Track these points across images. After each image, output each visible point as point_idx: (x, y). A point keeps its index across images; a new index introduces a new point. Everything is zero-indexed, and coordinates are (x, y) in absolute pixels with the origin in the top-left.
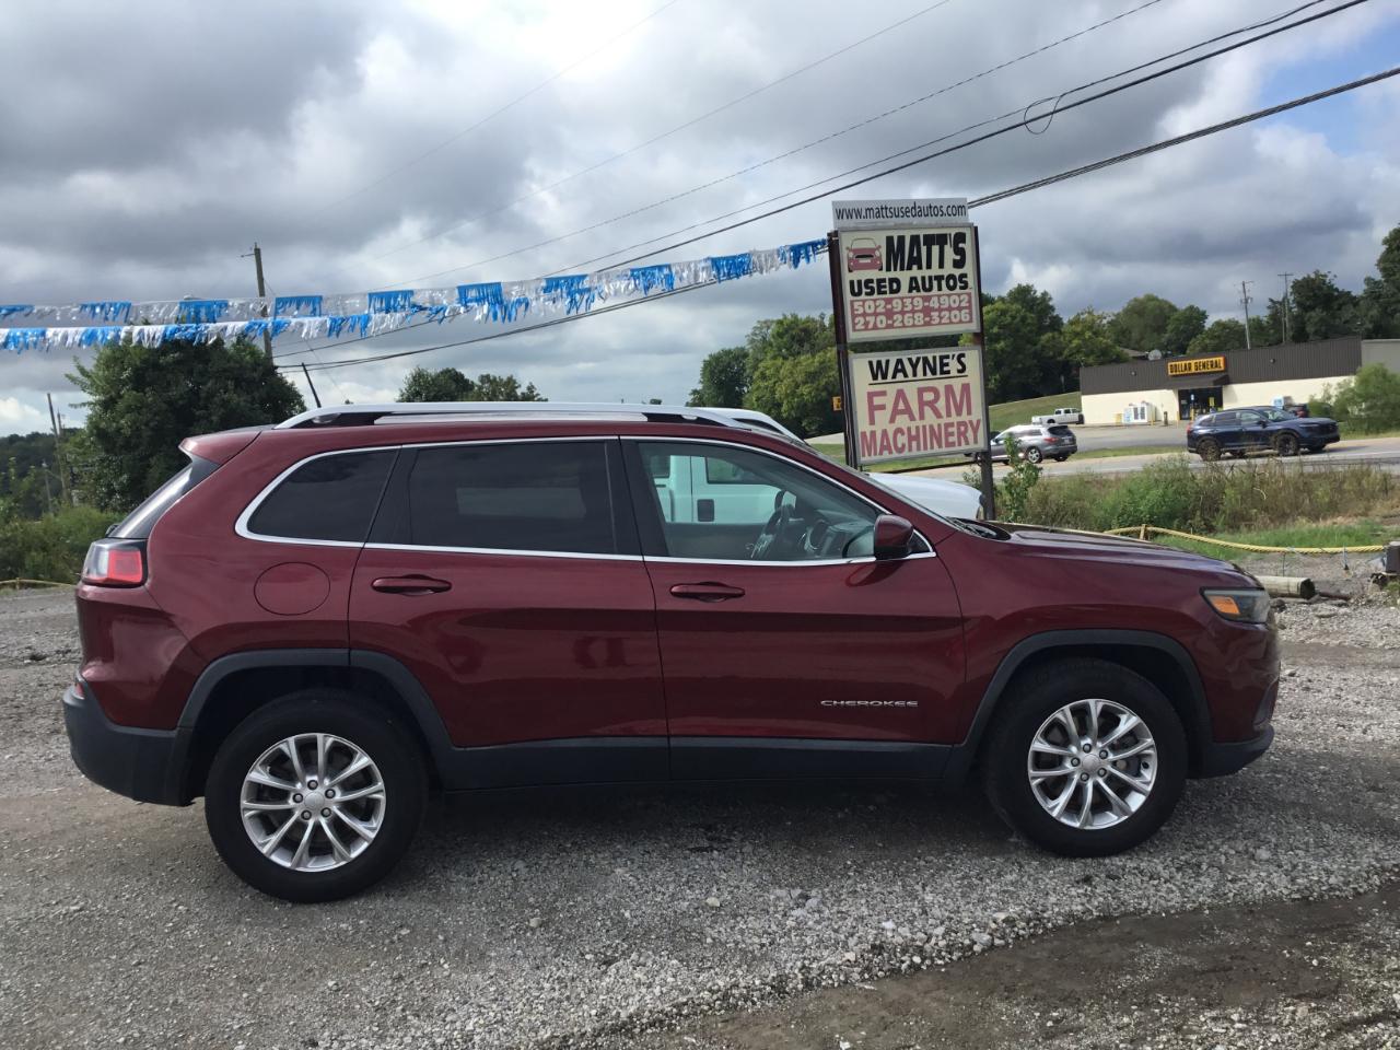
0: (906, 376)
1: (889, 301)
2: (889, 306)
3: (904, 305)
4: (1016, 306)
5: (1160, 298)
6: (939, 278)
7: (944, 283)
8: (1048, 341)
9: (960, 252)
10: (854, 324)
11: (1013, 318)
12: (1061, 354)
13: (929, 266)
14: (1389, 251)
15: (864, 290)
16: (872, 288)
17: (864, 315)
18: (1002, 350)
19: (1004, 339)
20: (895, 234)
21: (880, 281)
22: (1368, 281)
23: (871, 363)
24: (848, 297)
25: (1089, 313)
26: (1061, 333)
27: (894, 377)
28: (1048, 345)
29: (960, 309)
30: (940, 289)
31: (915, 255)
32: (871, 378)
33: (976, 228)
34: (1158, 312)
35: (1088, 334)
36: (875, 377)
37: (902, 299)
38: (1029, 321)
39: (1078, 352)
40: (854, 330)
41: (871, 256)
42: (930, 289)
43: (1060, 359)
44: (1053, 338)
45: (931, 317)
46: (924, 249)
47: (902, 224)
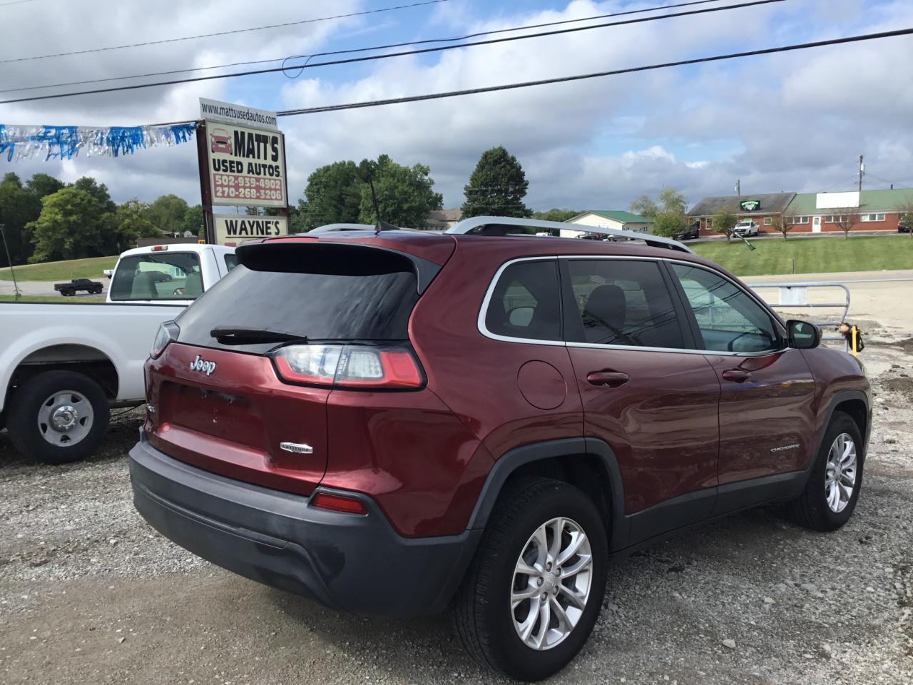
0: (247, 233)
1: (236, 178)
2: (236, 182)
3: (245, 183)
4: (83, 192)
5: (179, 197)
6: (264, 166)
7: (267, 169)
8: (107, 218)
9: (275, 150)
10: (216, 192)
11: (82, 200)
12: (116, 228)
13: (259, 158)
14: (311, 185)
15: (222, 167)
16: (226, 166)
17: (222, 186)
18: (74, 222)
19: (76, 214)
20: (240, 130)
21: (232, 162)
22: (301, 201)
23: (226, 221)
24: (212, 171)
25: (135, 202)
26: (116, 214)
27: (240, 233)
28: (107, 221)
29: (276, 190)
30: (265, 174)
31: (251, 147)
32: (226, 232)
33: (283, 135)
34: (178, 206)
35: (135, 216)
36: (229, 233)
37: (244, 177)
38: (94, 203)
39: (129, 227)
40: (216, 196)
41: (225, 143)
42: (259, 174)
43: (116, 231)
44: (111, 216)
45: (260, 193)
46: (256, 144)
47: (241, 124)
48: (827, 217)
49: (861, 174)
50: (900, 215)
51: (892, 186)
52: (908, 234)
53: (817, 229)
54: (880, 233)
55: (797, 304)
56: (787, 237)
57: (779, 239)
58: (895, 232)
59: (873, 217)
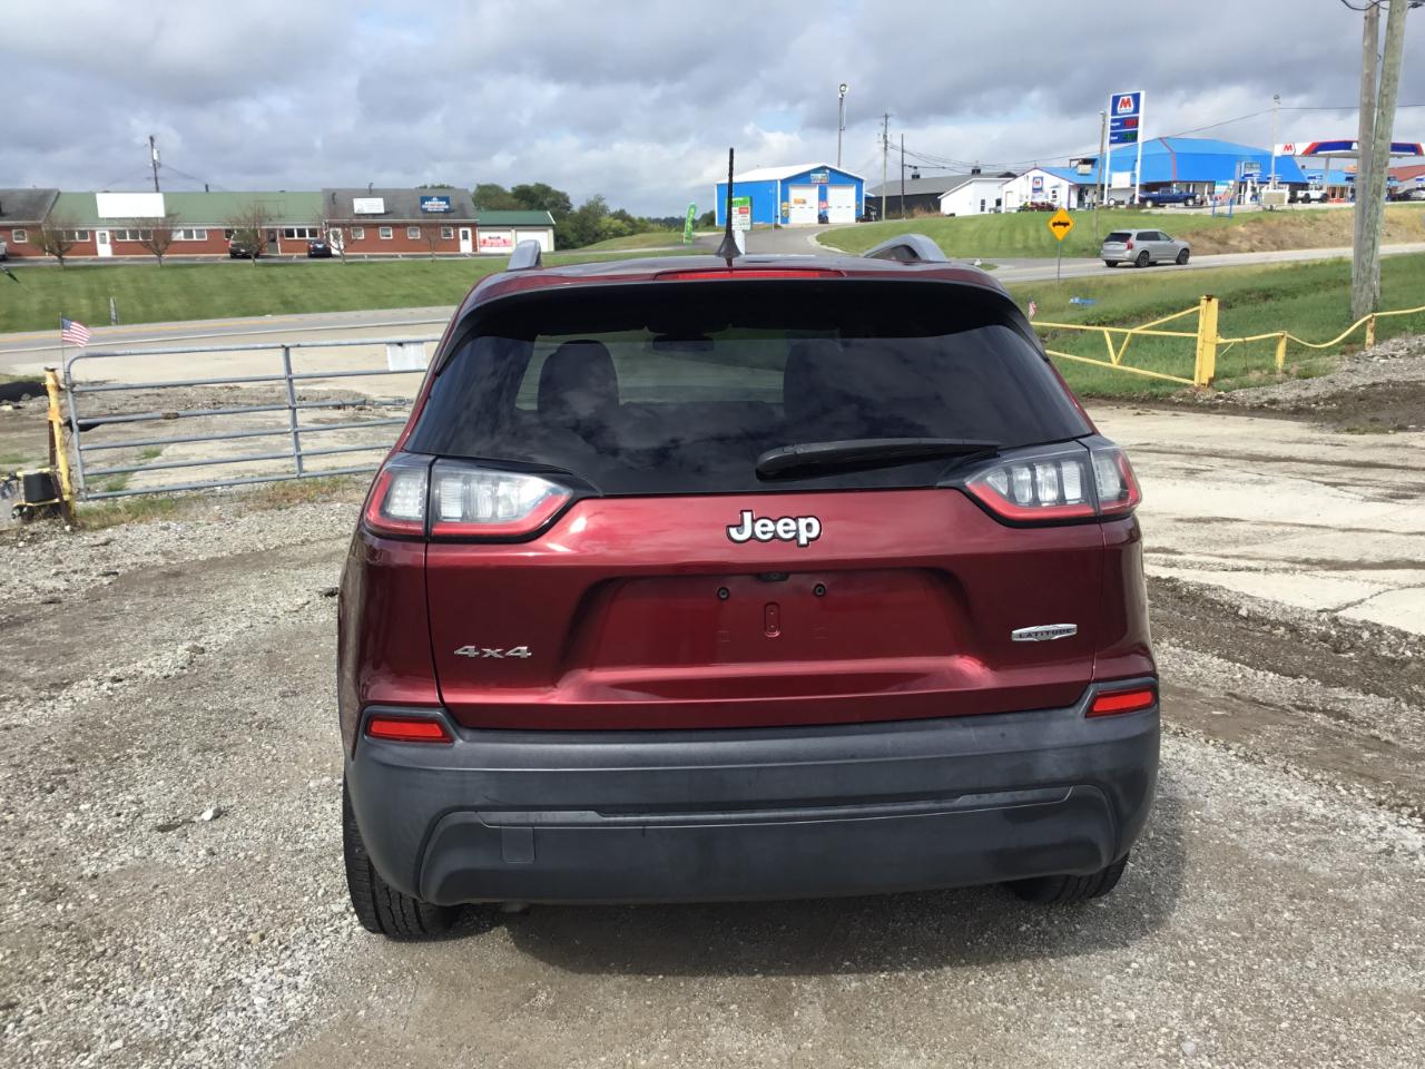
48: (118, 231)
49: (154, 165)
50: (229, 233)
51: (207, 187)
52: (250, 261)
53: (105, 250)
54: (206, 258)
55: (413, 367)
56: (65, 264)
57: (52, 268)
58: (227, 258)
59: (189, 234)
